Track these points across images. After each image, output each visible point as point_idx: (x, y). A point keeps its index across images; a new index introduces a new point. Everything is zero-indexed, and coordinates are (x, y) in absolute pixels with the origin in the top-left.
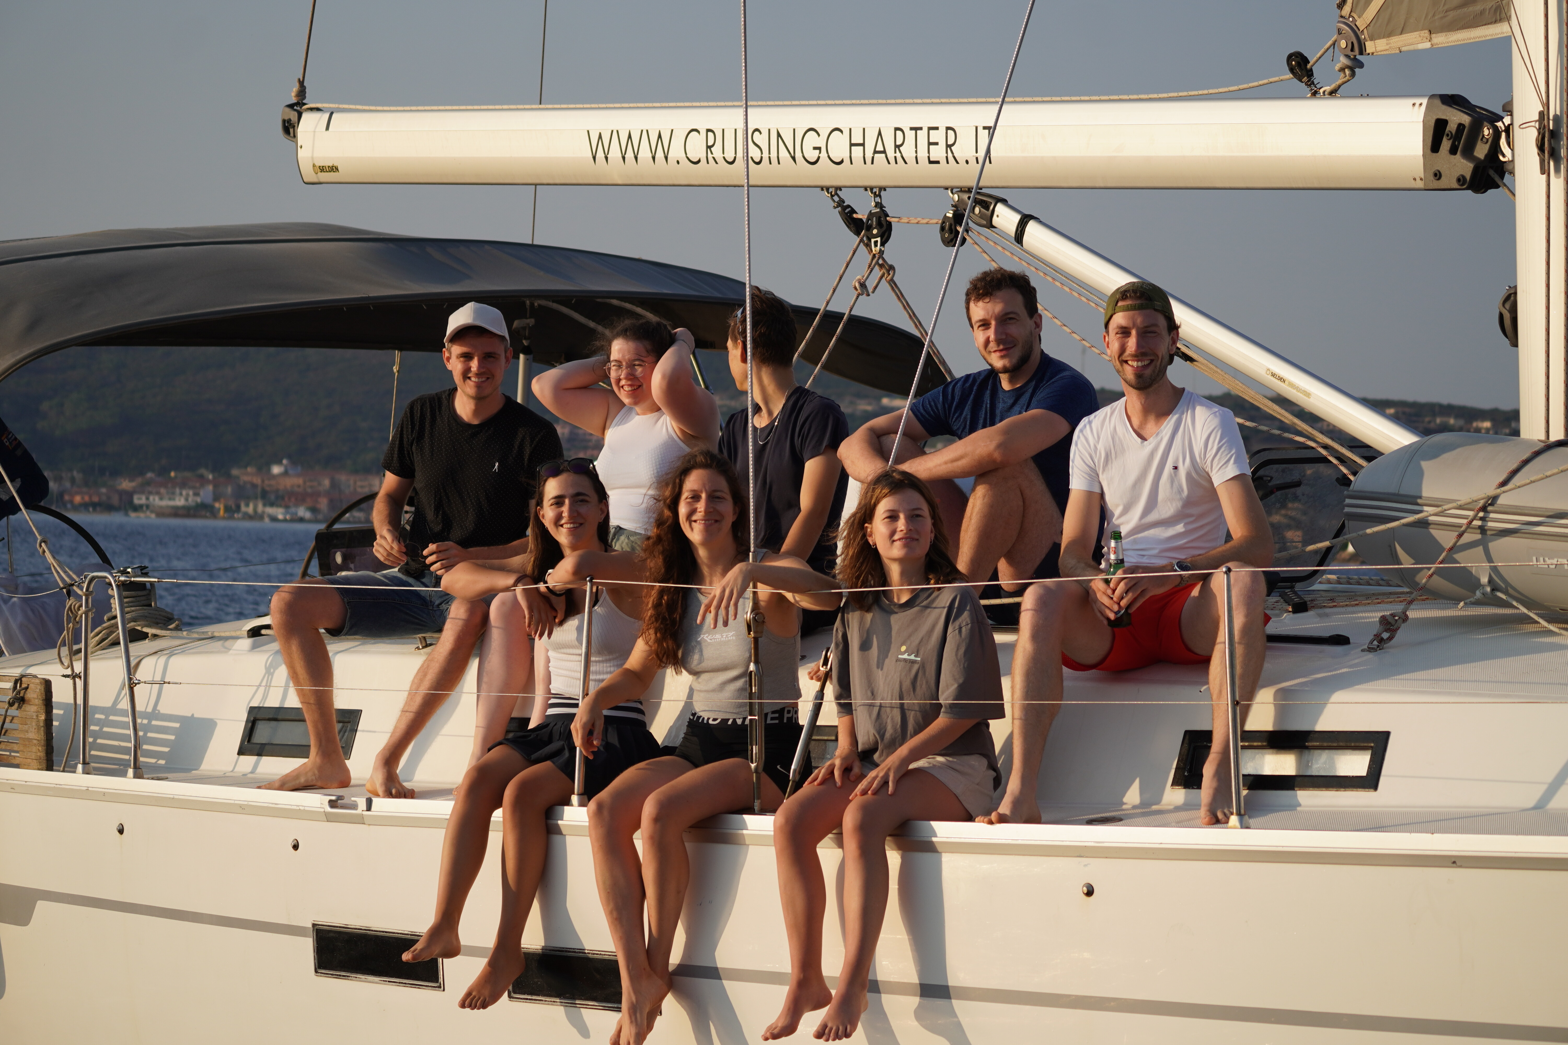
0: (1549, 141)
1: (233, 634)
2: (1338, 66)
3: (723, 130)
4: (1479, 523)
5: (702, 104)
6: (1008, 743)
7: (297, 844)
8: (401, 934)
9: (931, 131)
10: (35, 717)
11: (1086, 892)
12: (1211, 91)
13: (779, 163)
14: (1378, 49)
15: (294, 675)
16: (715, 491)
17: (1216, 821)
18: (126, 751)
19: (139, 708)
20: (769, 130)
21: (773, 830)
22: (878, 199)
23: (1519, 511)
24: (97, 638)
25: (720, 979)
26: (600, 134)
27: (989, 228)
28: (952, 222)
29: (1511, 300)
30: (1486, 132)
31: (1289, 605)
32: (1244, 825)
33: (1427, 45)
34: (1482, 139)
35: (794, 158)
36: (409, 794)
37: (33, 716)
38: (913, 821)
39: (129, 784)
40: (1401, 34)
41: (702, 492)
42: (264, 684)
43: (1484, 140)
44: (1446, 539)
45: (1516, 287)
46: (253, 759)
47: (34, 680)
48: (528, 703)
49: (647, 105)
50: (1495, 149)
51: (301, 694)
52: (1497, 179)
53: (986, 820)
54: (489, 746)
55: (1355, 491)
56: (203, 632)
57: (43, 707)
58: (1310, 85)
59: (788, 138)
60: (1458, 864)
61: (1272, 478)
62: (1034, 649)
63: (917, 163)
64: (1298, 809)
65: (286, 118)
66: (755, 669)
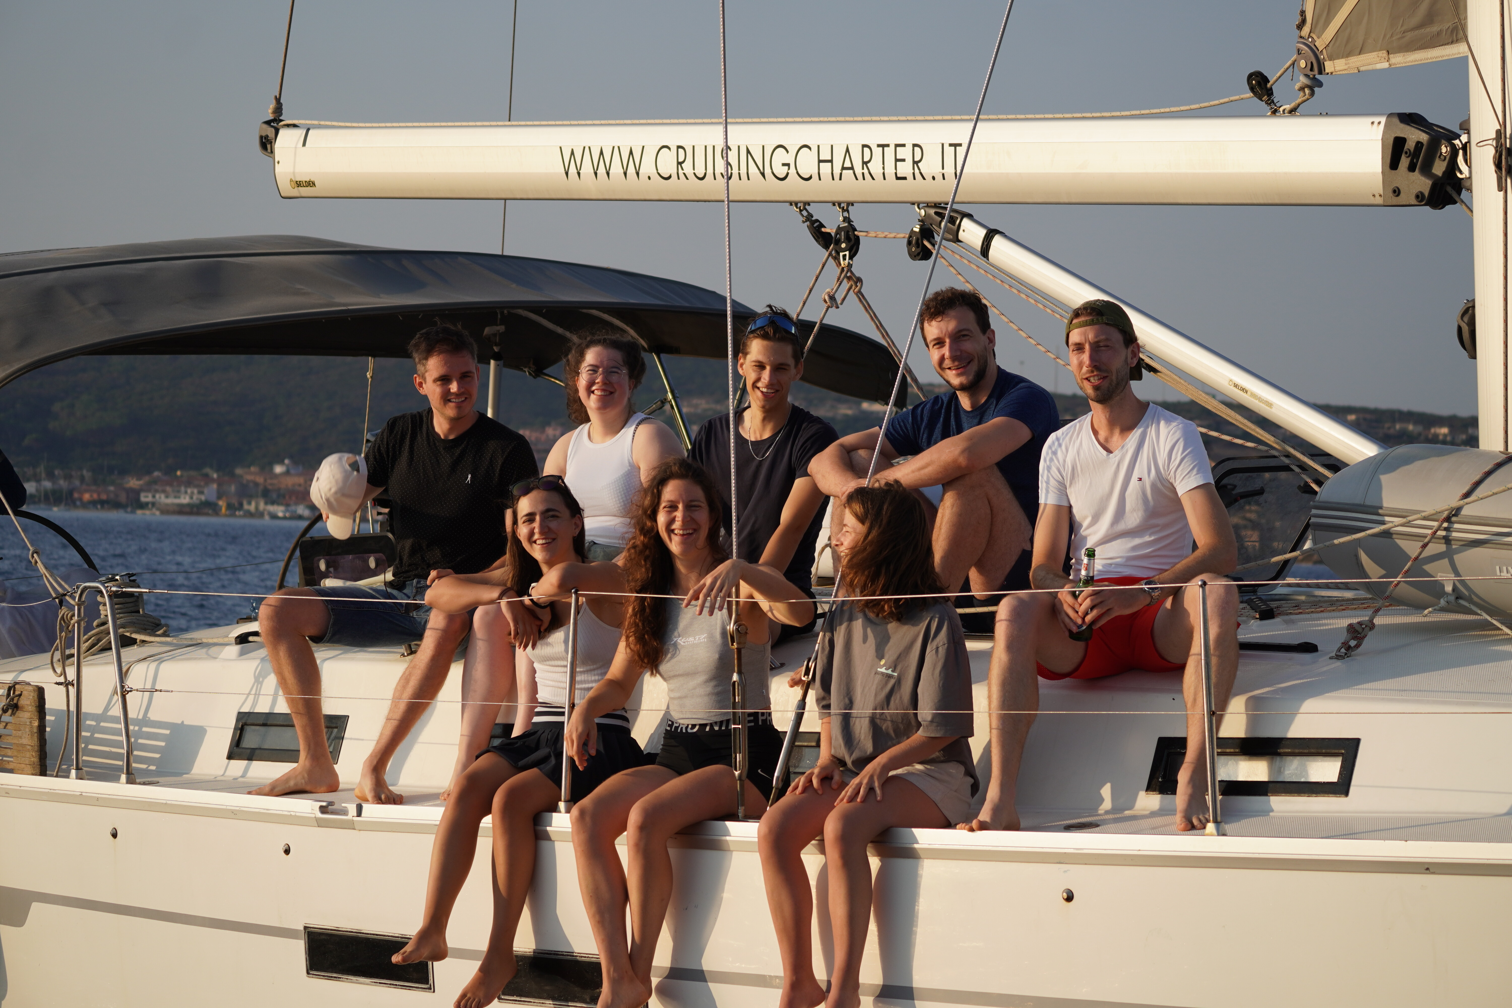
0: (1506, 159)
1: (221, 641)
2: (1298, 86)
3: (694, 147)
4: (1444, 533)
5: (672, 121)
6: (987, 751)
7: (288, 848)
8: (391, 936)
9: (898, 148)
10: (28, 723)
11: (1065, 897)
12: (1173, 109)
13: (749, 179)
14: (1337, 69)
15: (282, 682)
16: (692, 501)
17: (1191, 827)
18: (117, 756)
19: (131, 714)
20: (739, 147)
21: (757, 836)
22: (845, 214)
23: (1482, 521)
24: (87, 644)
25: (706, 981)
26: (572, 150)
27: (955, 242)
28: (919, 236)
29: (1469, 313)
30: (1444, 149)
31: (1256, 612)
32: (1220, 832)
33: (1385, 65)
34: (1440, 157)
35: (763, 174)
36: (396, 800)
37: (26, 722)
38: (894, 828)
39: (121, 789)
40: (1360, 54)
41: (679, 503)
42: (253, 692)
43: (1442, 157)
44: (1412, 548)
45: (1473, 301)
46: (243, 763)
47: (27, 687)
48: (512, 711)
49: (618, 122)
50: (1453, 166)
51: (291, 702)
52: (1454, 195)
53: (967, 827)
54: (477, 753)
55: (1321, 502)
56: (191, 639)
57: (36, 714)
58: (1270, 103)
59: (757, 155)
60: (1431, 871)
61: (1235, 486)
62: (1009, 660)
63: (885, 179)
64: (1271, 814)
65: (264, 135)
66: (738, 679)
